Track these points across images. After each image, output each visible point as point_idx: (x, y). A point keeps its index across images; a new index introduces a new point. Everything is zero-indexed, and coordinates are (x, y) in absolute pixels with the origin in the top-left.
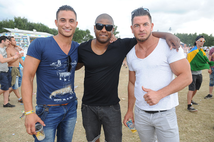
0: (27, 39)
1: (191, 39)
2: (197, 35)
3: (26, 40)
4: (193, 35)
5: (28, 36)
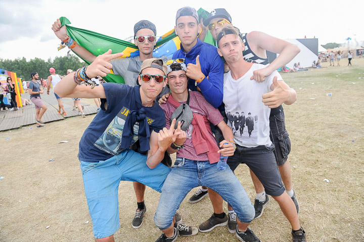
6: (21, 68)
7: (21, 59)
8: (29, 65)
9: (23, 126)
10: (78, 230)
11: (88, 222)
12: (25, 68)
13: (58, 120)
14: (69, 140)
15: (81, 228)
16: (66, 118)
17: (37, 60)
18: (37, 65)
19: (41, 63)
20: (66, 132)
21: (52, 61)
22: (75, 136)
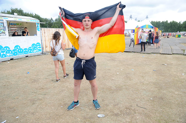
0: (3, 23)
1: (163, 26)
2: (168, 22)
3: (3, 25)
4: (165, 22)
5: (4, 20)
6: (164, 26)
7: (166, 21)
8: (168, 24)
9: (152, 53)
10: (146, 99)
11: (152, 99)
12: (166, 26)
13: (169, 54)
14: (168, 65)
15: (148, 99)
16: (173, 54)
17: (174, 22)
18: (173, 25)
19: (175, 24)
20: (169, 60)
21: (182, 23)
22: (172, 64)
